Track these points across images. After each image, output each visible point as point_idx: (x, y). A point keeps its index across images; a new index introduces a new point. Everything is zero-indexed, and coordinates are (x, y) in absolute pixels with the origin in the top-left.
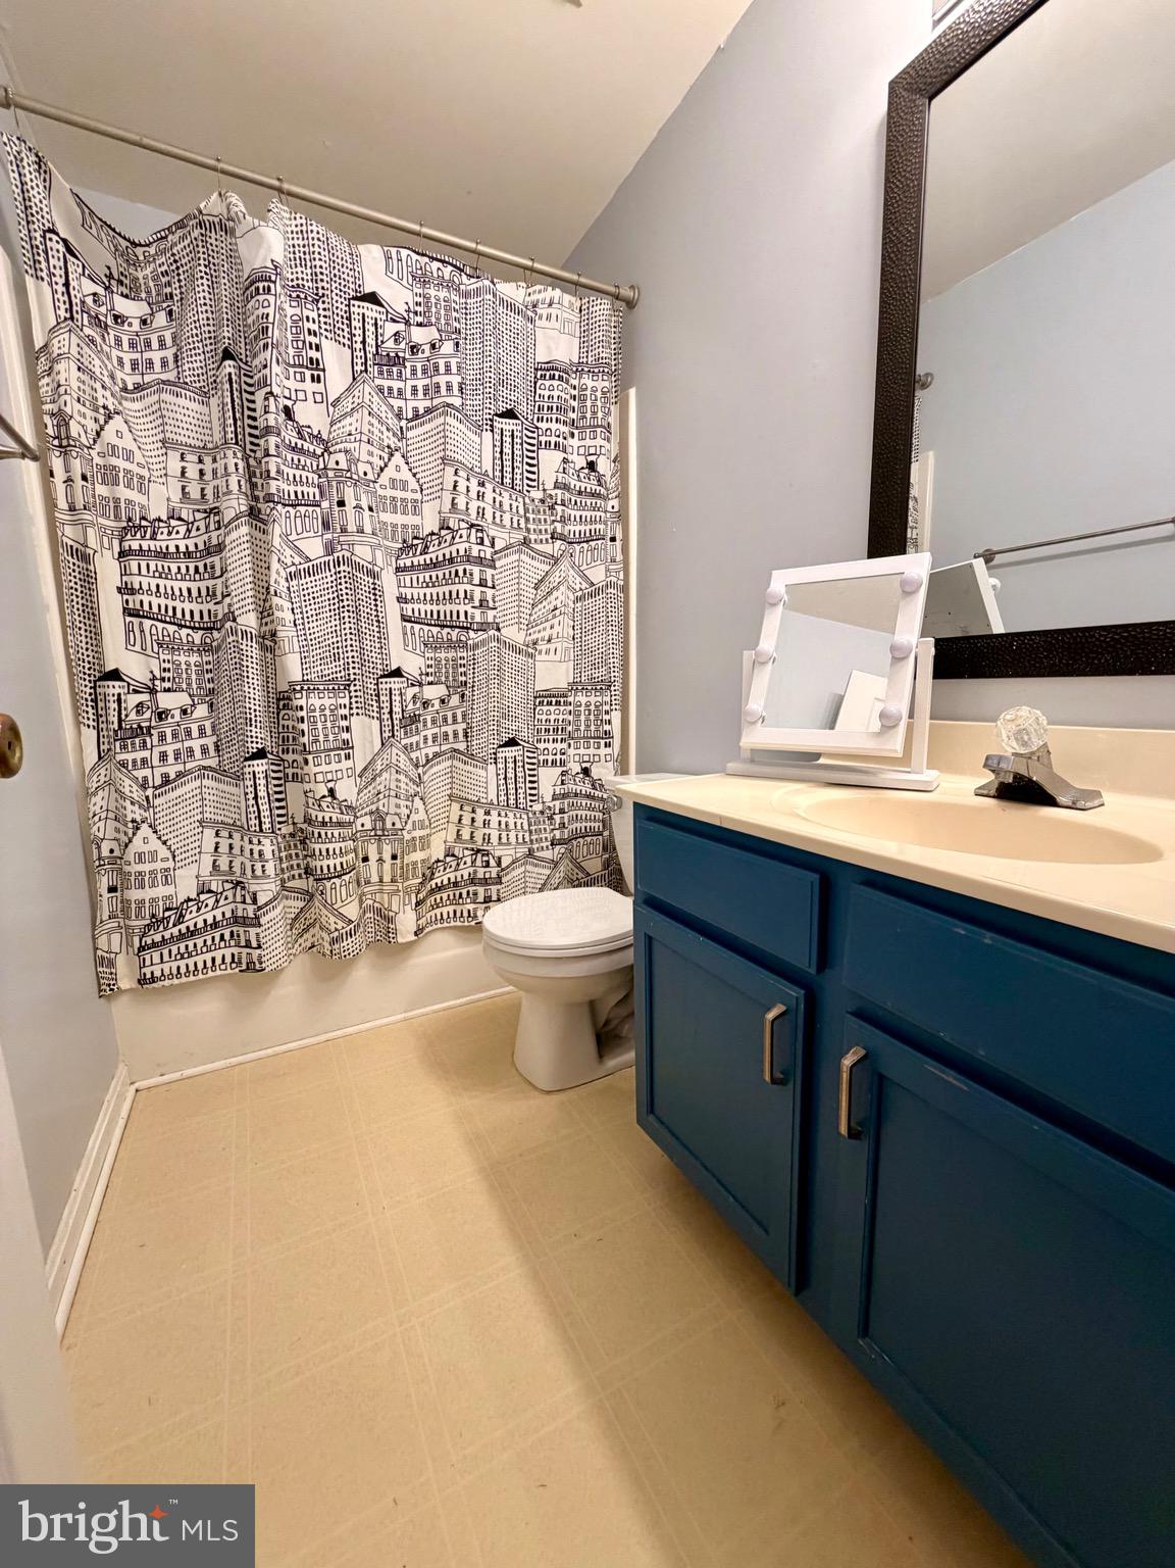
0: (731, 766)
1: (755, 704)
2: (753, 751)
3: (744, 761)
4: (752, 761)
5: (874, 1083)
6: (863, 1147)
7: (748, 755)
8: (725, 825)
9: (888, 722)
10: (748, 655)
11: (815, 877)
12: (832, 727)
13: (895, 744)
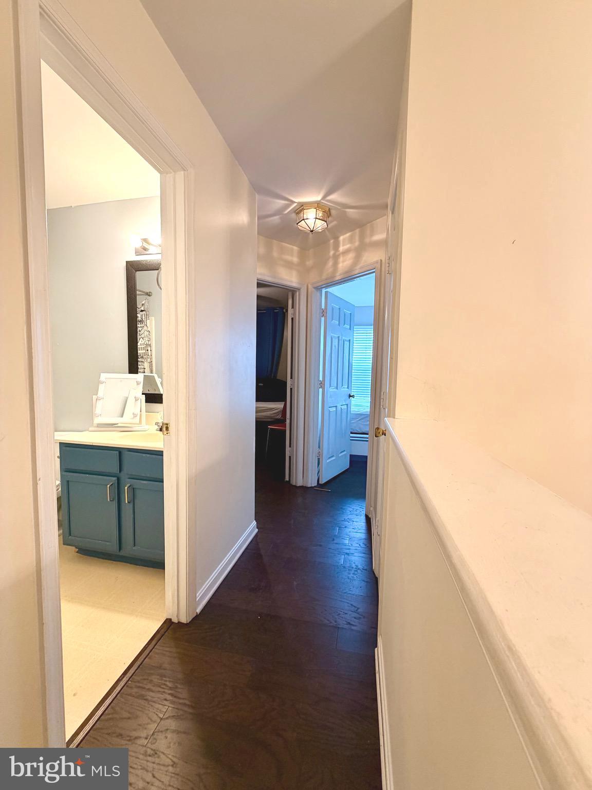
0: (91, 429)
1: (98, 410)
2: (98, 424)
3: (95, 427)
4: (98, 427)
5: (133, 490)
6: (131, 505)
7: (96, 425)
8: (94, 444)
9: (135, 415)
10: (95, 397)
11: (118, 452)
12: (122, 417)
13: (137, 420)
